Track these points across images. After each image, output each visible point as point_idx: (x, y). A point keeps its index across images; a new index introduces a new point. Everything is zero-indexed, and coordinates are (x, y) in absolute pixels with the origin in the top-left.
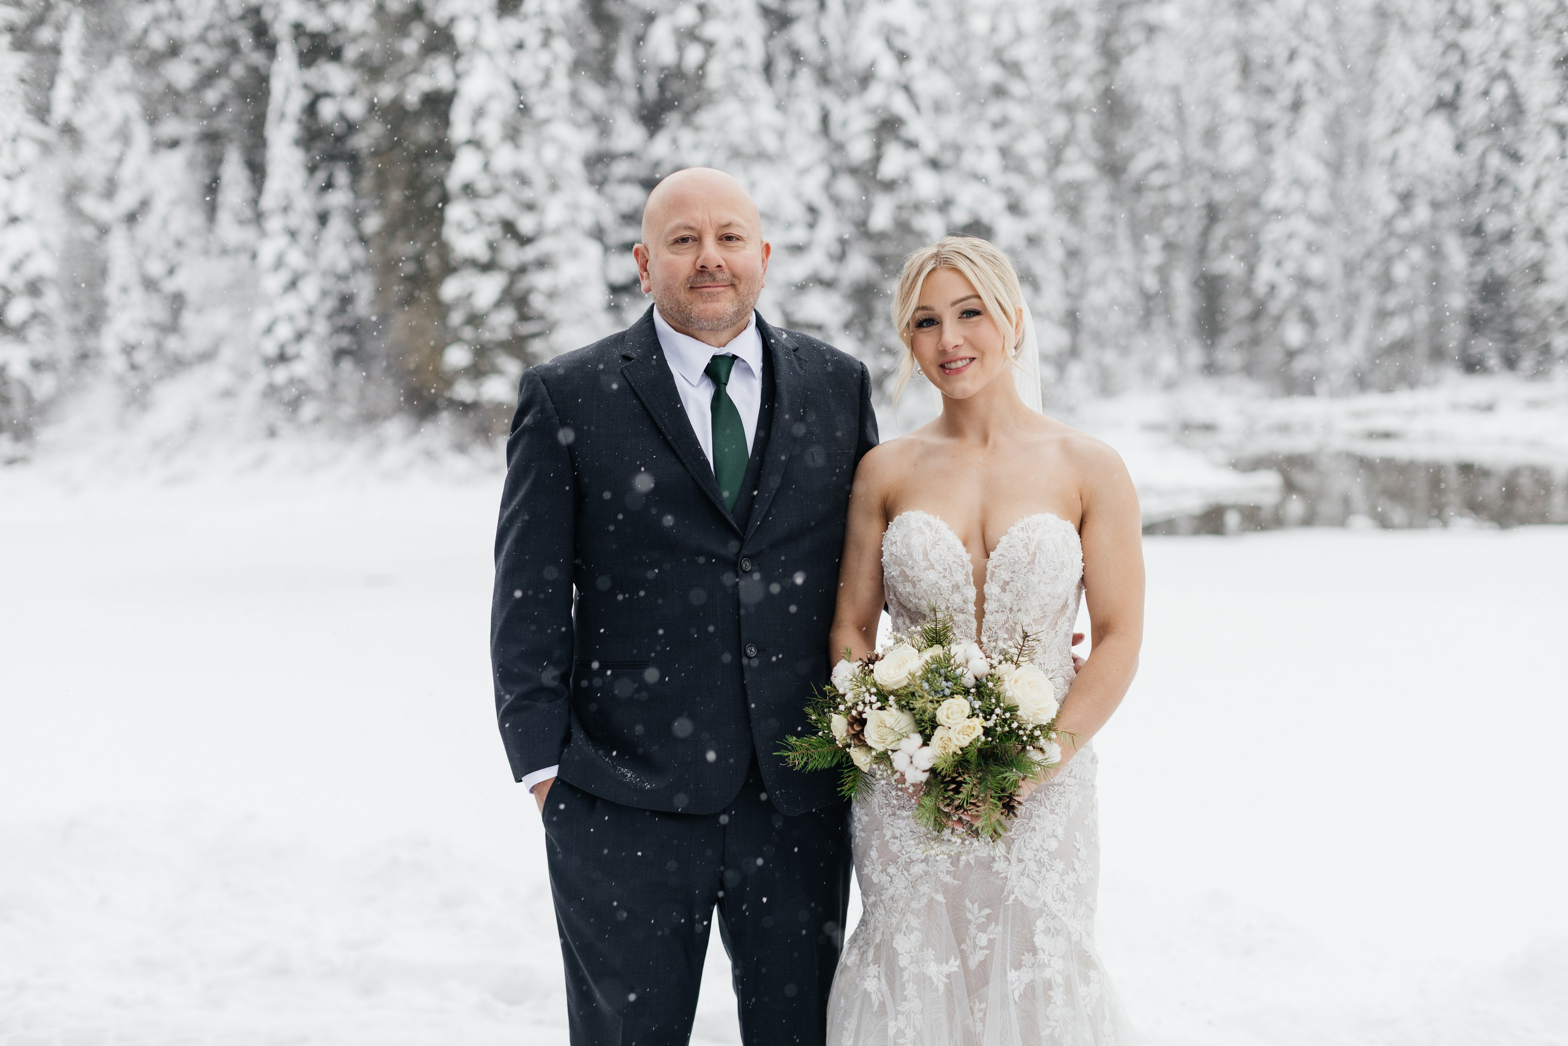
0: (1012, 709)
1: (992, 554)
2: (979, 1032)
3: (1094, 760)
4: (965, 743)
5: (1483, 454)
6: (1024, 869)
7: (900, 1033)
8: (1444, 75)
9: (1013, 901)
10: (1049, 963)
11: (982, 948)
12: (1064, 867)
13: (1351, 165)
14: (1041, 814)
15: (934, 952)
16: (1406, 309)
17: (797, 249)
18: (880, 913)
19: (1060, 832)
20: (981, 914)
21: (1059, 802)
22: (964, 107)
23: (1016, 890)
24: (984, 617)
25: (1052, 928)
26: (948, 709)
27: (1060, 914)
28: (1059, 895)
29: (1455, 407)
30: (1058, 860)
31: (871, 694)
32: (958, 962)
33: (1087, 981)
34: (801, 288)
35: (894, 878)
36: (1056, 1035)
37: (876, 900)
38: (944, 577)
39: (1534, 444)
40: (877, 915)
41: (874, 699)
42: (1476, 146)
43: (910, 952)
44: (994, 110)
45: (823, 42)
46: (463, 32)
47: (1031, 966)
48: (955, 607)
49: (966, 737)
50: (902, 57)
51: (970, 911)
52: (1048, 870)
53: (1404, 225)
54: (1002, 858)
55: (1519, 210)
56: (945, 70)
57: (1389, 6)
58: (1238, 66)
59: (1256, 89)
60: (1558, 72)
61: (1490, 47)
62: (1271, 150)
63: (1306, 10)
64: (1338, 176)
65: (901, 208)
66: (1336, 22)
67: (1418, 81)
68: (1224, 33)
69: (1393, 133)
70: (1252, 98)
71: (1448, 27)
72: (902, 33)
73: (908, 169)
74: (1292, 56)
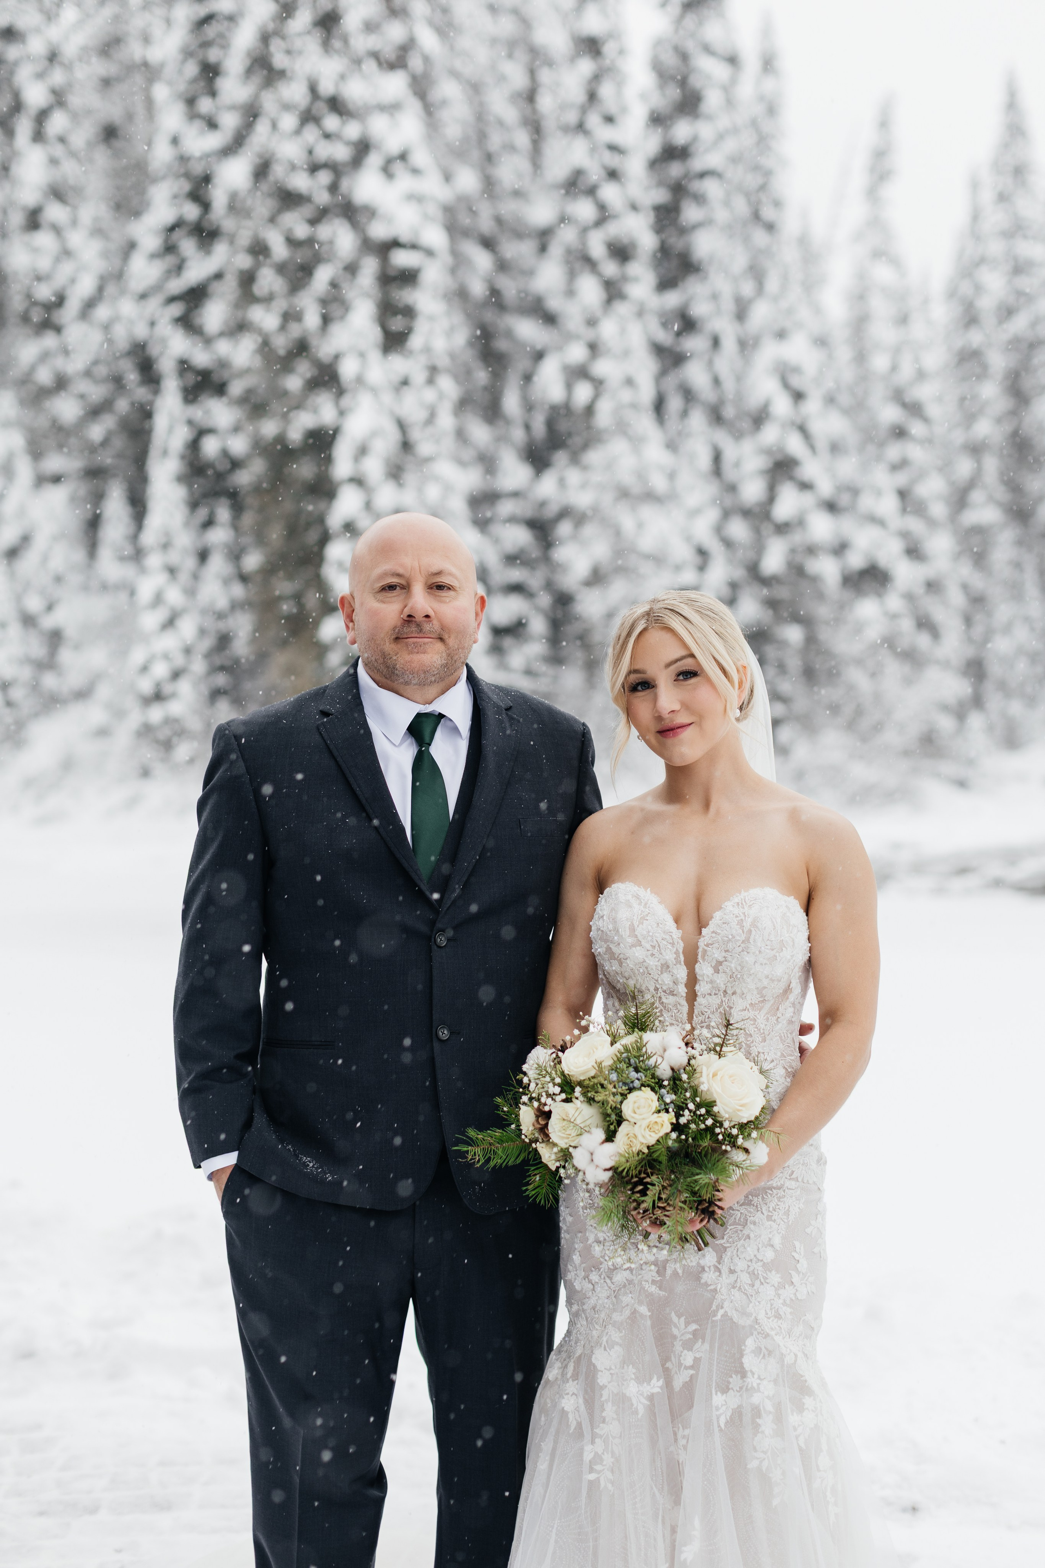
0: (709, 1105)
1: (704, 931)
2: (682, 1462)
3: (821, 1161)
4: (652, 1141)
6: (736, 1281)
7: (597, 1459)
9: (722, 1316)
10: (759, 1388)
11: (686, 1368)
12: (780, 1280)
14: (757, 1221)
15: (634, 1371)
18: (582, 1322)
19: (777, 1241)
20: (687, 1330)
21: (777, 1207)
22: (861, 447)
23: (726, 1304)
24: (695, 1000)
25: (763, 1349)
26: (635, 1102)
27: (773, 1333)
28: (774, 1310)
30: (773, 1272)
31: (554, 1084)
32: (661, 1383)
33: (800, 1408)
35: (596, 1286)
36: (764, 1469)
37: (579, 1310)
38: (652, 955)
40: (579, 1326)
41: (557, 1090)
43: (611, 1369)
44: (894, 452)
45: (717, 381)
46: (348, 369)
47: (738, 1389)
48: (665, 988)
49: (653, 1134)
50: (798, 396)
51: (676, 1326)
52: (762, 1283)
54: (712, 1269)
56: (843, 410)
65: (794, 551)
72: (800, 372)
73: (803, 510)
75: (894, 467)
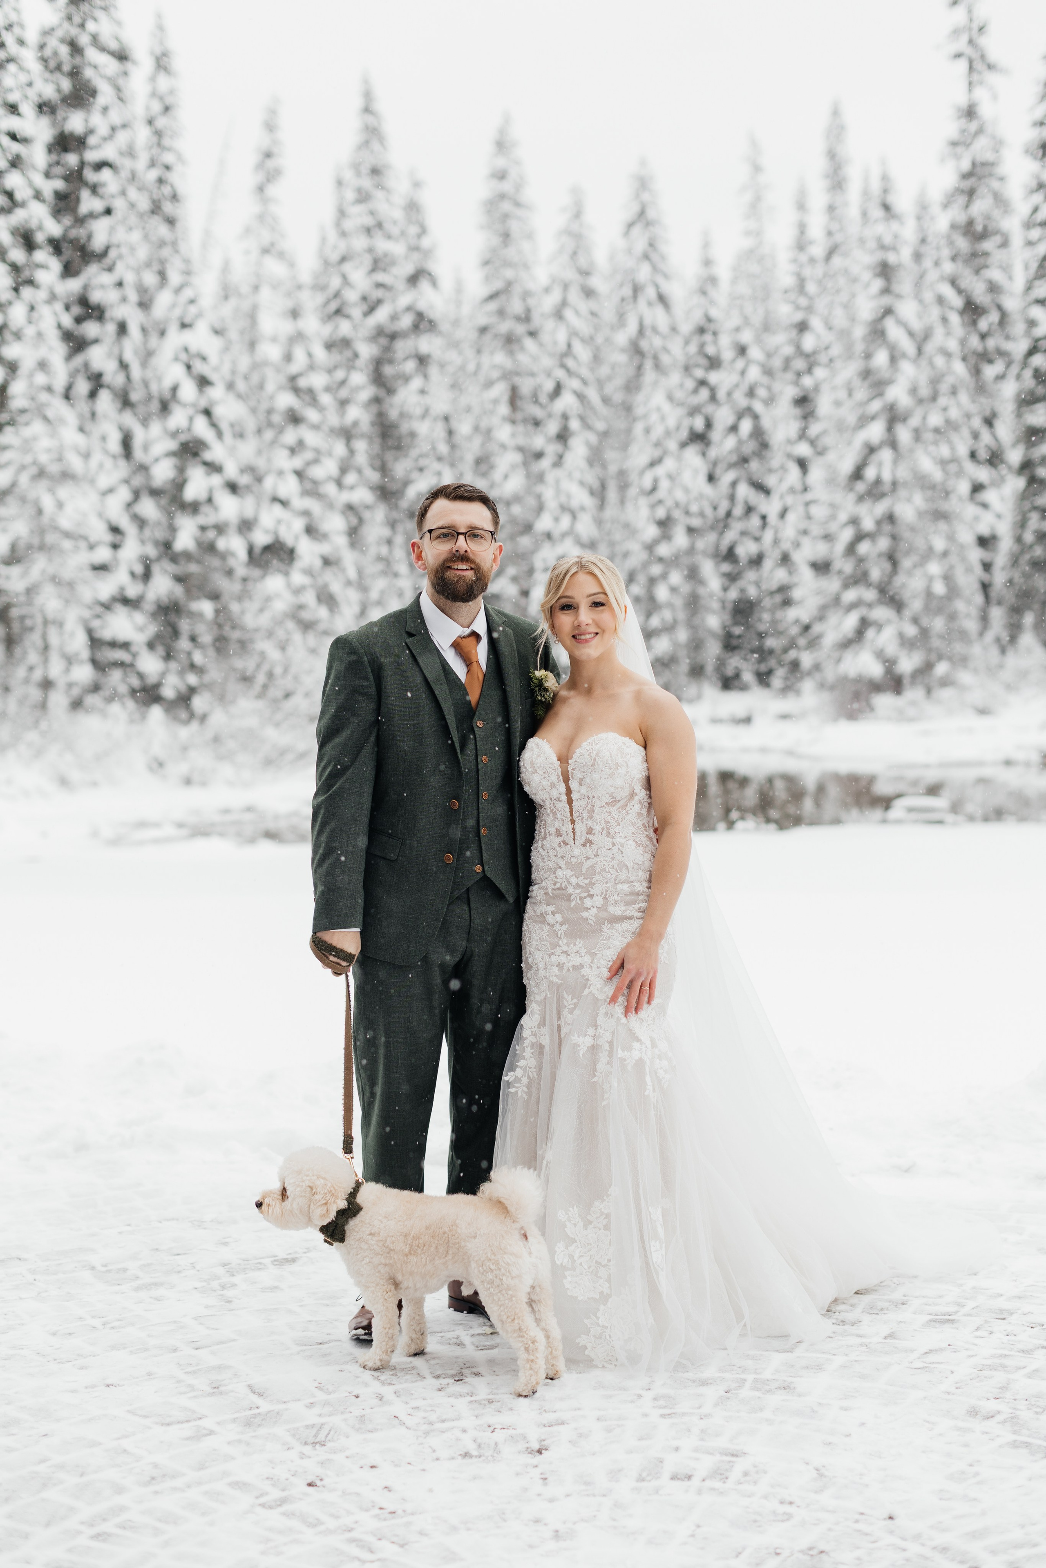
5: (742, 765)
8: (693, 411)
13: (612, 495)
16: (669, 628)
17: (101, 568)
22: (259, 431)
29: (715, 721)
34: (107, 607)
39: (790, 753)
42: (728, 477)
44: (290, 436)
50: (203, 382)
53: (663, 550)
55: (768, 537)
56: (239, 396)
57: (644, 344)
58: (506, 398)
59: (525, 421)
60: (798, 411)
61: (737, 386)
62: (540, 478)
63: (569, 346)
64: (602, 504)
65: (203, 529)
66: (597, 359)
67: (673, 416)
68: (494, 367)
69: (653, 464)
70: (521, 428)
71: (697, 366)
72: (204, 359)
73: (211, 491)
74: (558, 390)
75: (293, 451)
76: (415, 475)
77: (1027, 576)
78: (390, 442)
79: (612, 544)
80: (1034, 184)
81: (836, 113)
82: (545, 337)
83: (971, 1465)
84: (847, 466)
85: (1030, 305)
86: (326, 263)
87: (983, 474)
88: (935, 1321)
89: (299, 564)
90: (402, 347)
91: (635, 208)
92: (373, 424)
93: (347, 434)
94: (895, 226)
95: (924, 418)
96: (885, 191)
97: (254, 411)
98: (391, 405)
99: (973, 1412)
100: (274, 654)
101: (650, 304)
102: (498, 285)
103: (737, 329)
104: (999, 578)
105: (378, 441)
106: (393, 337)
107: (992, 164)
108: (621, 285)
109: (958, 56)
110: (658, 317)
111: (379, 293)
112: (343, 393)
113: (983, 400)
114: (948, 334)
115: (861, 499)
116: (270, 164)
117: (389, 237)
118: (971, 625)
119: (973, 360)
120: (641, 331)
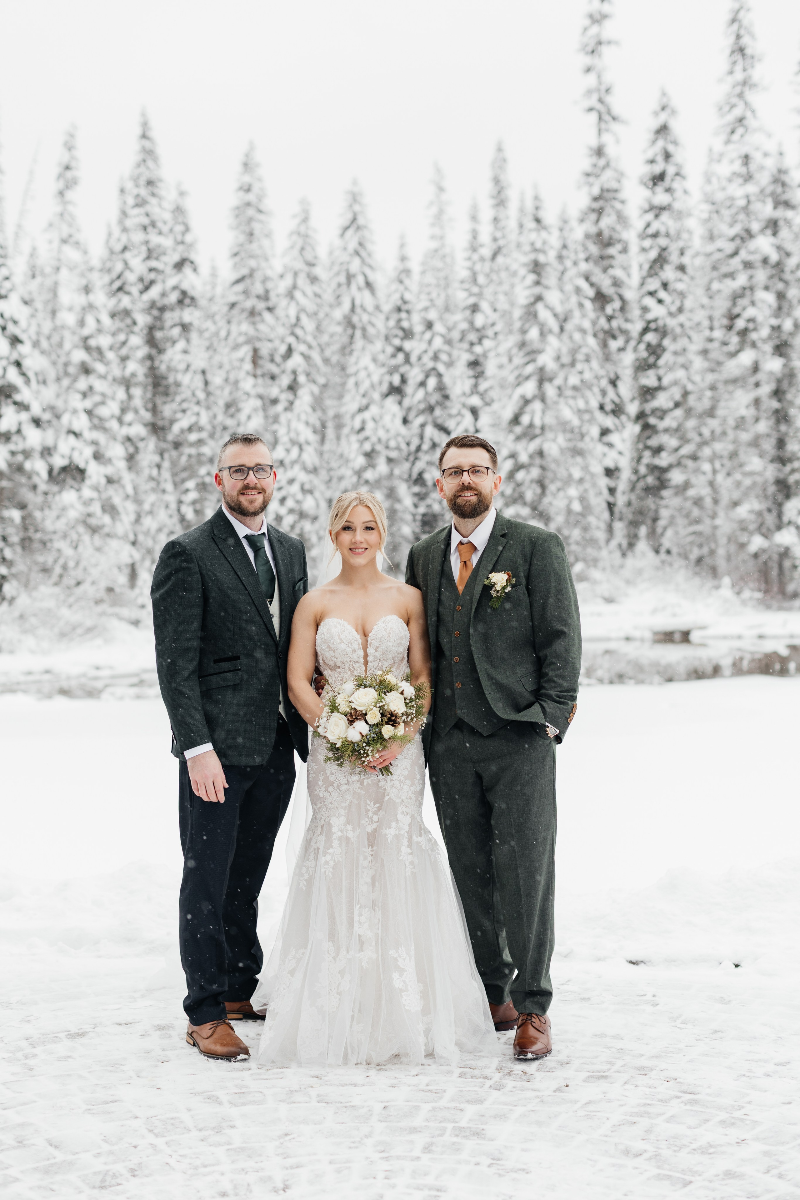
8: (392, 370)
13: (330, 432)
22: (58, 379)
42: (418, 421)
44: (82, 383)
53: (369, 475)
56: (43, 352)
57: (355, 319)
58: (249, 358)
59: (263, 376)
60: (471, 373)
61: (426, 352)
62: (276, 419)
63: (298, 319)
64: (323, 440)
65: (13, 453)
66: (318, 328)
67: (377, 373)
68: (240, 334)
69: (360, 410)
70: (260, 381)
71: (396, 336)
72: (15, 322)
73: (20, 424)
74: (290, 351)
75: (85, 395)
76: (179, 415)
77: (641, 499)
78: (161, 389)
79: (330, 470)
80: (647, 207)
81: (500, 150)
82: (280, 312)
83: (626, 1195)
84: (508, 414)
85: (643, 296)
86: (112, 252)
87: (609, 422)
88: (592, 1077)
89: (88, 482)
90: (170, 318)
91: (350, 216)
92: (146, 376)
93: (127, 383)
94: (544, 234)
95: (566, 379)
96: (537, 208)
97: (54, 363)
98: (161, 362)
99: (627, 1152)
100: (68, 552)
101: (359, 289)
102: (245, 271)
103: (426, 309)
104: (621, 500)
105: (150, 388)
106: (163, 309)
107: (616, 191)
108: (338, 274)
109: (591, 109)
110: (366, 298)
111: (152, 276)
112: (124, 351)
113: (609, 366)
114: (584, 316)
115: (518, 438)
116: (69, 174)
117: (160, 233)
118: (600, 535)
119: (601, 335)
120: (353, 309)
